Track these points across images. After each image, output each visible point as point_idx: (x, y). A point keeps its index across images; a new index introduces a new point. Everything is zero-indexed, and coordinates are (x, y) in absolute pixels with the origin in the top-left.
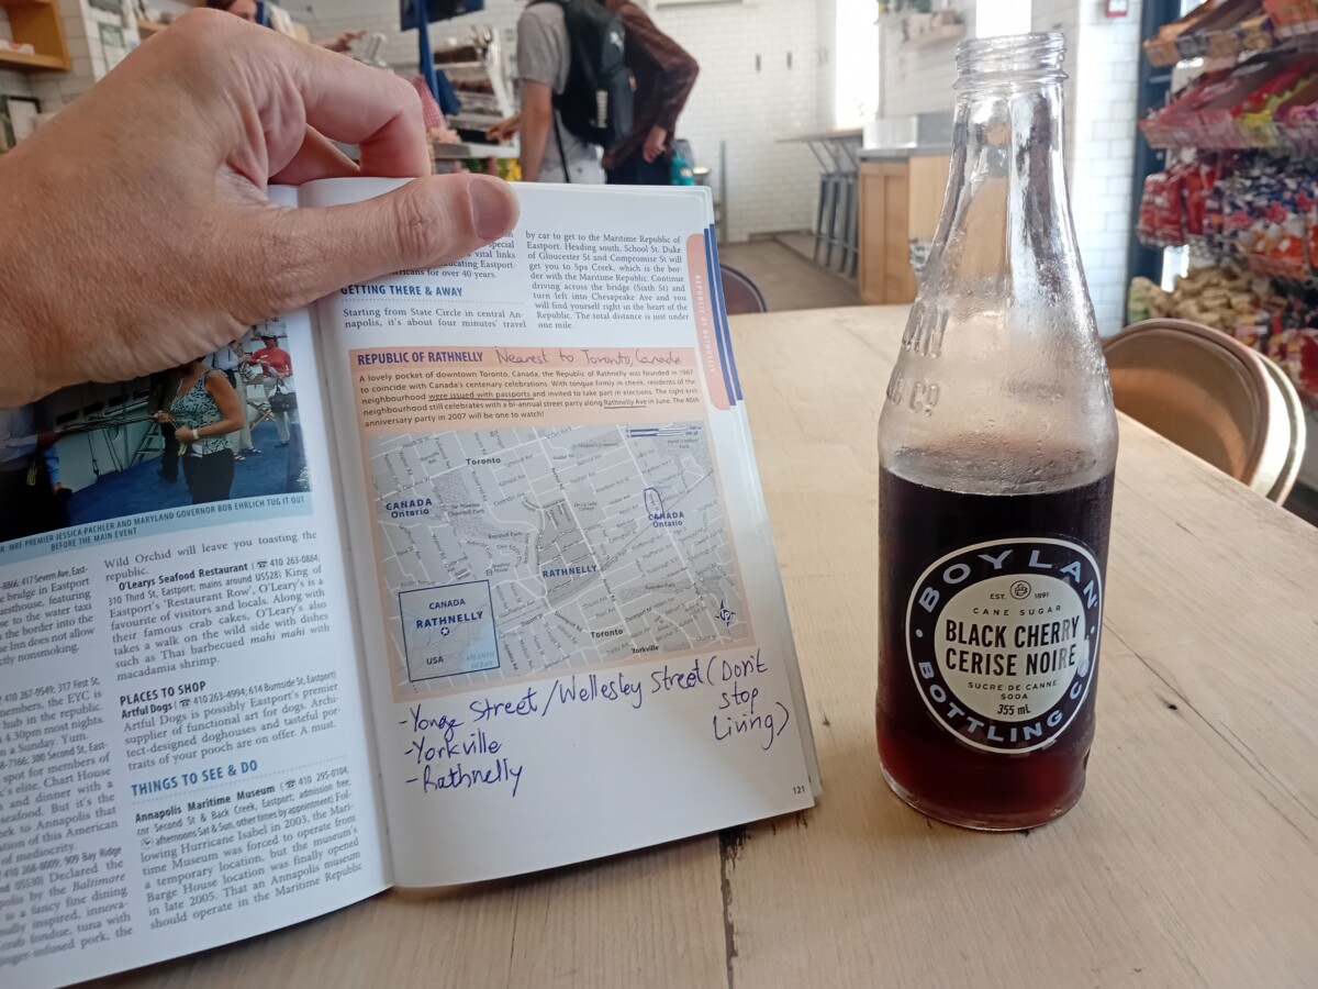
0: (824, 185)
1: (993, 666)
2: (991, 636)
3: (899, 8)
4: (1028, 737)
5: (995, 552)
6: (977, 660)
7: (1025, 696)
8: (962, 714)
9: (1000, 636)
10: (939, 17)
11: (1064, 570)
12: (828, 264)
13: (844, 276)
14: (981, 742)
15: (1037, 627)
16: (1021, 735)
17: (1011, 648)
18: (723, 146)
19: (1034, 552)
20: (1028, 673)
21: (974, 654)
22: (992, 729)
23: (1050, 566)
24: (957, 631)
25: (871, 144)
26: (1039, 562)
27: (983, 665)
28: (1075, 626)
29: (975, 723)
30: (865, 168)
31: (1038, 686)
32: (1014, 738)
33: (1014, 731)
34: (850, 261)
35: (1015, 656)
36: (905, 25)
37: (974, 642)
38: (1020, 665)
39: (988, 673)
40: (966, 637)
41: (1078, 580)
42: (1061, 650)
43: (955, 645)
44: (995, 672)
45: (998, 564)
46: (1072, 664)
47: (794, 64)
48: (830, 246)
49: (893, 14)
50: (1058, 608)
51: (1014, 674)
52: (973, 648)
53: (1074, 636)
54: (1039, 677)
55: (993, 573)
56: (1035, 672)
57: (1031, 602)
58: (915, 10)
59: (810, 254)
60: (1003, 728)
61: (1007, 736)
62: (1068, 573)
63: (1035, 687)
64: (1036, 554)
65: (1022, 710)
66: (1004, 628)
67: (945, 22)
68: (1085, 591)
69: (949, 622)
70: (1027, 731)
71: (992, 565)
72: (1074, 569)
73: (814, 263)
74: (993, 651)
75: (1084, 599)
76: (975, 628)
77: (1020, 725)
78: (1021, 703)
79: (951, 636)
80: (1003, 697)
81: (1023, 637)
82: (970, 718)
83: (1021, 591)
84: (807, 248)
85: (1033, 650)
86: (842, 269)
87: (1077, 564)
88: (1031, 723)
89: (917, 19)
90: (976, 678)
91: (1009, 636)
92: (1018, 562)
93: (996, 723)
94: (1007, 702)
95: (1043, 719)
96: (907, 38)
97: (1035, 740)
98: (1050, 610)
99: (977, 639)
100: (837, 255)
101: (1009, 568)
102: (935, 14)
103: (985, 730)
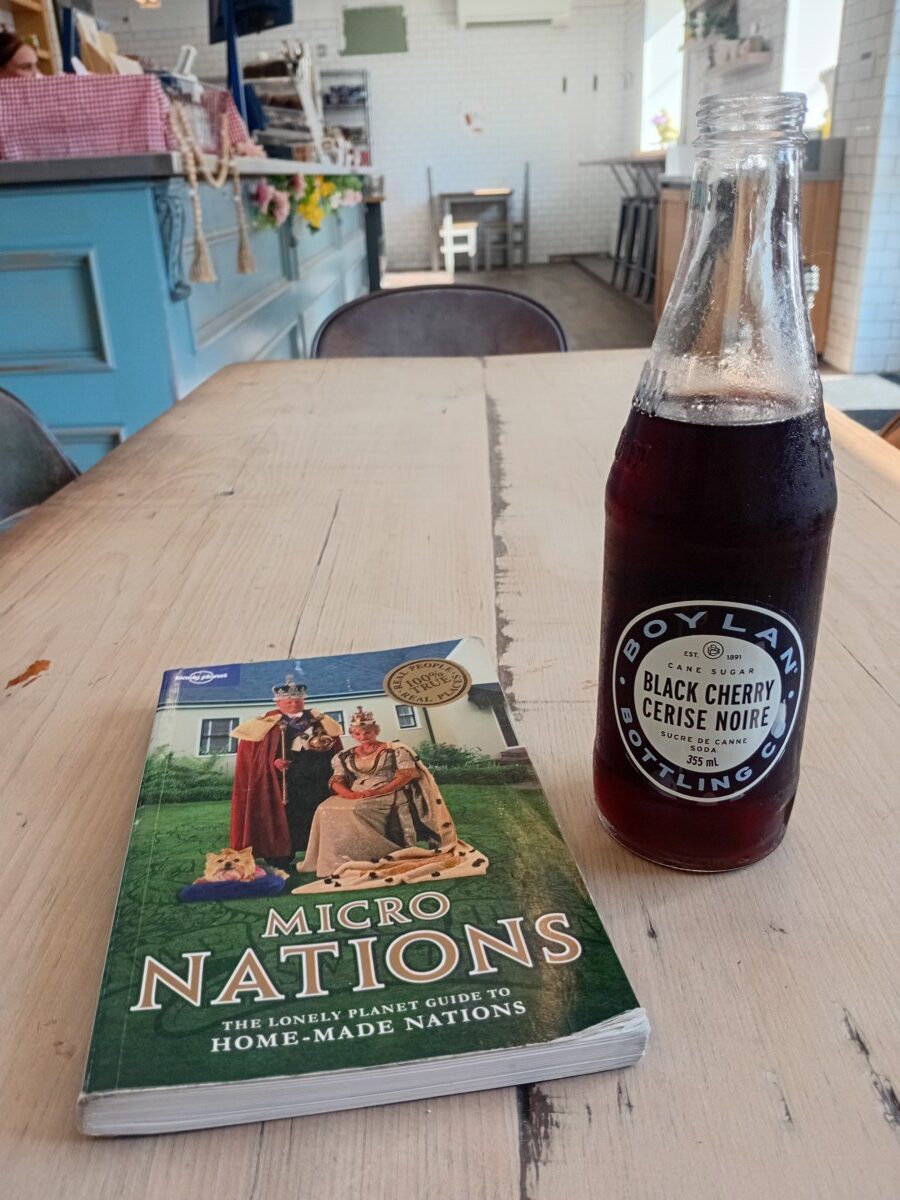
0: (624, 209)
1: (684, 719)
2: (683, 691)
3: (706, 34)
4: (715, 788)
5: (691, 612)
6: (670, 711)
7: (714, 750)
8: (655, 759)
9: (692, 691)
10: (747, 43)
11: (759, 635)
12: (625, 288)
13: (641, 301)
14: (671, 787)
15: (728, 687)
16: (708, 785)
17: (701, 704)
18: (527, 166)
19: (728, 615)
20: (717, 729)
21: (668, 706)
22: (681, 777)
23: (743, 630)
24: (653, 682)
25: (672, 171)
26: (733, 625)
27: (675, 717)
28: (769, 690)
29: (666, 770)
30: (667, 194)
31: (728, 742)
32: (701, 787)
33: (702, 781)
34: (646, 286)
35: (705, 712)
36: (711, 50)
37: (668, 695)
38: (710, 720)
39: (679, 724)
40: (661, 689)
41: (774, 645)
42: (753, 711)
43: (651, 695)
44: (686, 724)
45: (692, 623)
46: (763, 724)
47: (599, 87)
48: (628, 271)
49: (700, 39)
50: (751, 671)
51: (704, 728)
52: (666, 700)
53: (768, 698)
54: (729, 734)
55: (686, 631)
56: (724, 729)
57: (722, 663)
58: (722, 36)
59: (608, 278)
60: (692, 777)
61: (696, 785)
62: (763, 639)
63: (724, 742)
64: (729, 618)
65: (710, 763)
66: (696, 684)
67: (752, 50)
68: (783, 657)
69: (647, 673)
70: (715, 783)
71: (687, 624)
72: (771, 635)
73: (611, 286)
74: (685, 704)
75: (781, 665)
76: (669, 681)
77: (708, 777)
78: (710, 756)
79: (648, 687)
80: (693, 748)
81: (714, 695)
82: (661, 764)
83: (714, 651)
84: (605, 271)
85: (723, 708)
86: (639, 293)
87: (774, 631)
88: (719, 776)
89: (723, 45)
90: (668, 727)
91: (700, 692)
92: (711, 624)
93: (685, 771)
94: (695, 754)
95: (731, 773)
96: (712, 65)
97: (722, 792)
98: (742, 672)
99: (670, 692)
100: (634, 280)
101: (703, 628)
102: (742, 41)
103: (675, 777)
